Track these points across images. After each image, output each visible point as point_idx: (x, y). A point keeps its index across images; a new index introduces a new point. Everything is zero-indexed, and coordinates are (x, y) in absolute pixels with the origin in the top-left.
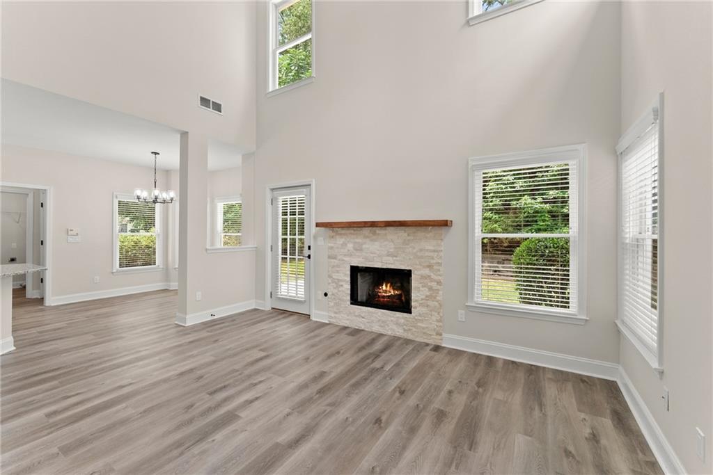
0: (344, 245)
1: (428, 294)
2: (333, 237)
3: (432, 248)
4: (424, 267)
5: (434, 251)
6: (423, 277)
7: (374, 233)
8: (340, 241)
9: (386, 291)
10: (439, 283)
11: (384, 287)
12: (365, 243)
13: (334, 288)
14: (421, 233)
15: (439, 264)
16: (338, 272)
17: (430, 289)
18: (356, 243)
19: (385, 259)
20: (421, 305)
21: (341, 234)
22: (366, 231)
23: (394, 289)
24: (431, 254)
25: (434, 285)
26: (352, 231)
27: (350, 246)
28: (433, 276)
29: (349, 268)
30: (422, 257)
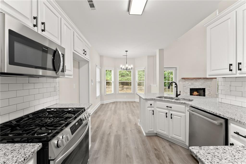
0: (188, 83)
1: (209, 93)
2: (185, 81)
3: (209, 83)
4: (208, 87)
5: (210, 84)
6: (208, 89)
7: (197, 80)
8: (187, 82)
9: (195, 94)
10: (211, 90)
11: (195, 93)
12: (194, 83)
13: (185, 94)
14: (207, 80)
15: (211, 86)
16: (186, 90)
17: (210, 92)
18: (191, 83)
19: (199, 86)
20: (208, 95)
21: (187, 81)
22: (194, 80)
23: (197, 93)
24: (209, 84)
25: (210, 91)
26: (190, 80)
27: (190, 83)
28: (210, 89)
29: (190, 89)
30: (208, 85)
